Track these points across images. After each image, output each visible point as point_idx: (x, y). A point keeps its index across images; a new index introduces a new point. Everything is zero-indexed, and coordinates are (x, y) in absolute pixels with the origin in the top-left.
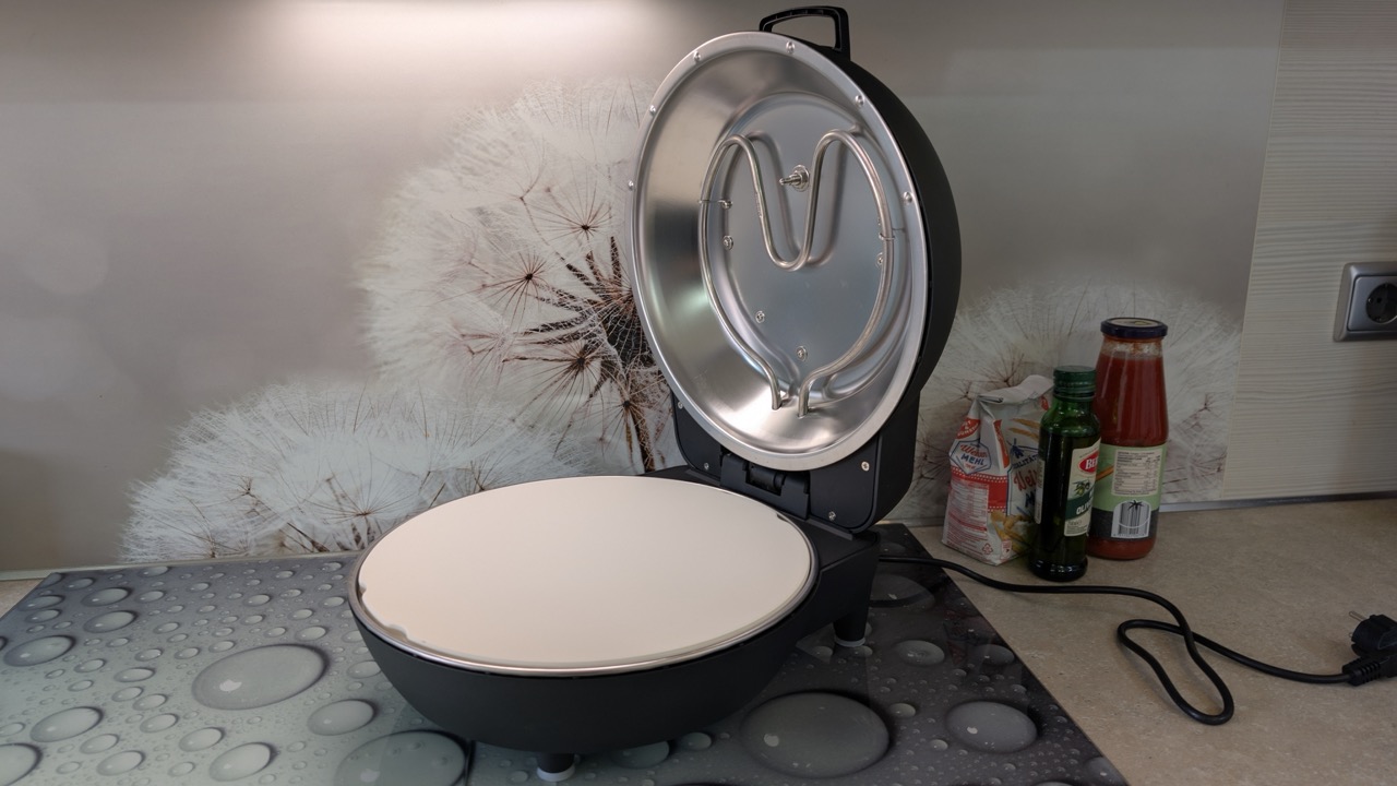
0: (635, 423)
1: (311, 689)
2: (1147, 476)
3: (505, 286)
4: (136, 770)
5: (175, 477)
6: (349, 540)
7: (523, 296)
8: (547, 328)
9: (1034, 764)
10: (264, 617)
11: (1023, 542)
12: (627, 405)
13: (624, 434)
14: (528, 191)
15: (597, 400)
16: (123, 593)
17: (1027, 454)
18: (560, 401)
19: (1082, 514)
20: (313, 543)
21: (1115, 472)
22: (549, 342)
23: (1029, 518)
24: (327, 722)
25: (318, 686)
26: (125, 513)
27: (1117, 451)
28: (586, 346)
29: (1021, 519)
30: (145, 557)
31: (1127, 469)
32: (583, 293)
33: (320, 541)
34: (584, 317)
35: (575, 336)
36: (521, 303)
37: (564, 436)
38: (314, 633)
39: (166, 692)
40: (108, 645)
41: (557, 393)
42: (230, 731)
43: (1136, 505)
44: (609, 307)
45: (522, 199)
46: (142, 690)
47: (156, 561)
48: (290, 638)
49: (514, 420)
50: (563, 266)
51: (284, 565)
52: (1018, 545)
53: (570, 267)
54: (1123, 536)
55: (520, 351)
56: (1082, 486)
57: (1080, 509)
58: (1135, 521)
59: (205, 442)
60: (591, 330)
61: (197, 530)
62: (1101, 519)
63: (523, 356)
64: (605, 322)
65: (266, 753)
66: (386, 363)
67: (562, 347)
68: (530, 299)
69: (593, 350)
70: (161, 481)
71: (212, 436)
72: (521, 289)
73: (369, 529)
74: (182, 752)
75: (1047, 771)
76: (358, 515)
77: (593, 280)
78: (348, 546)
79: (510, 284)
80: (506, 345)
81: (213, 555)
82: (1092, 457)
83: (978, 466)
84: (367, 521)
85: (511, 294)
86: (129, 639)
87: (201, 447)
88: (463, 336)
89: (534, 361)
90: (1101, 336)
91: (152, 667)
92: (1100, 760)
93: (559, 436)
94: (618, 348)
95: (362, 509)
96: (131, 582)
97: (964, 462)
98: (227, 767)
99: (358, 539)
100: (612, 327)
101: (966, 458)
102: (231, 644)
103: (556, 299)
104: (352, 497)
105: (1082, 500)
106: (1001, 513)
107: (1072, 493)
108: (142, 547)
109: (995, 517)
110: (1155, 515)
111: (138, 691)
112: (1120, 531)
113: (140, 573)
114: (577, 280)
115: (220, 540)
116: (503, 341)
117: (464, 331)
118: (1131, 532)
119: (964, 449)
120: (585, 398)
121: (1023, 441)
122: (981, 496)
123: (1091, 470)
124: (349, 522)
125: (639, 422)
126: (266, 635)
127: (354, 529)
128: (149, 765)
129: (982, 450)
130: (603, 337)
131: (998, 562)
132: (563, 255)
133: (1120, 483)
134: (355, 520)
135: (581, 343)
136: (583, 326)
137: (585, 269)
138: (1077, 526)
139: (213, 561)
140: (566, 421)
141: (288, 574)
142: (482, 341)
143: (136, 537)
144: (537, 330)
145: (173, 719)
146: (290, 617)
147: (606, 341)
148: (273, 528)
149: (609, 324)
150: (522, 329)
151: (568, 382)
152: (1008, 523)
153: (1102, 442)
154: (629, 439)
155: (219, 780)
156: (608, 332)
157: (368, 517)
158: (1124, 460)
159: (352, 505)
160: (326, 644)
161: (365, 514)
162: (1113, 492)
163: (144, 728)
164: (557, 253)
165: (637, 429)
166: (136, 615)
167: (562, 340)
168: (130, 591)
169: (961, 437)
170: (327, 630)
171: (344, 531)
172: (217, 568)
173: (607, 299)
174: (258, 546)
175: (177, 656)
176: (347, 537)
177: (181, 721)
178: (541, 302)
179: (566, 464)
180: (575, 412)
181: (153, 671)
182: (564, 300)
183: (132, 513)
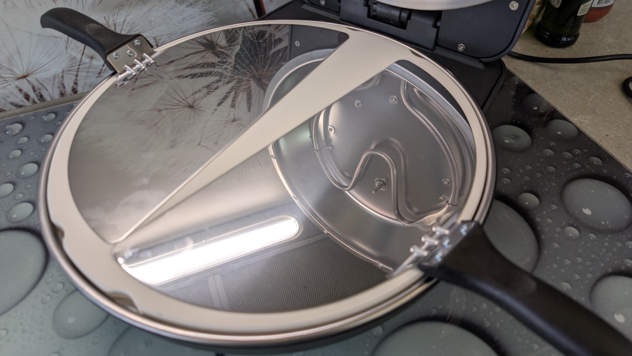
1: (43, 282)
6: (19, 99)
73: (33, 88)
76: (19, 79)
78: (22, 103)
84: (29, 82)
95: (20, 73)
99: (27, 97)
104: (6, 65)
124: (13, 86)
127: (20, 90)
134: (18, 83)
157: (28, 78)
159: (9, 72)
161: (25, 77)
171: (12, 93)
176: (17, 97)
179: (188, 6)
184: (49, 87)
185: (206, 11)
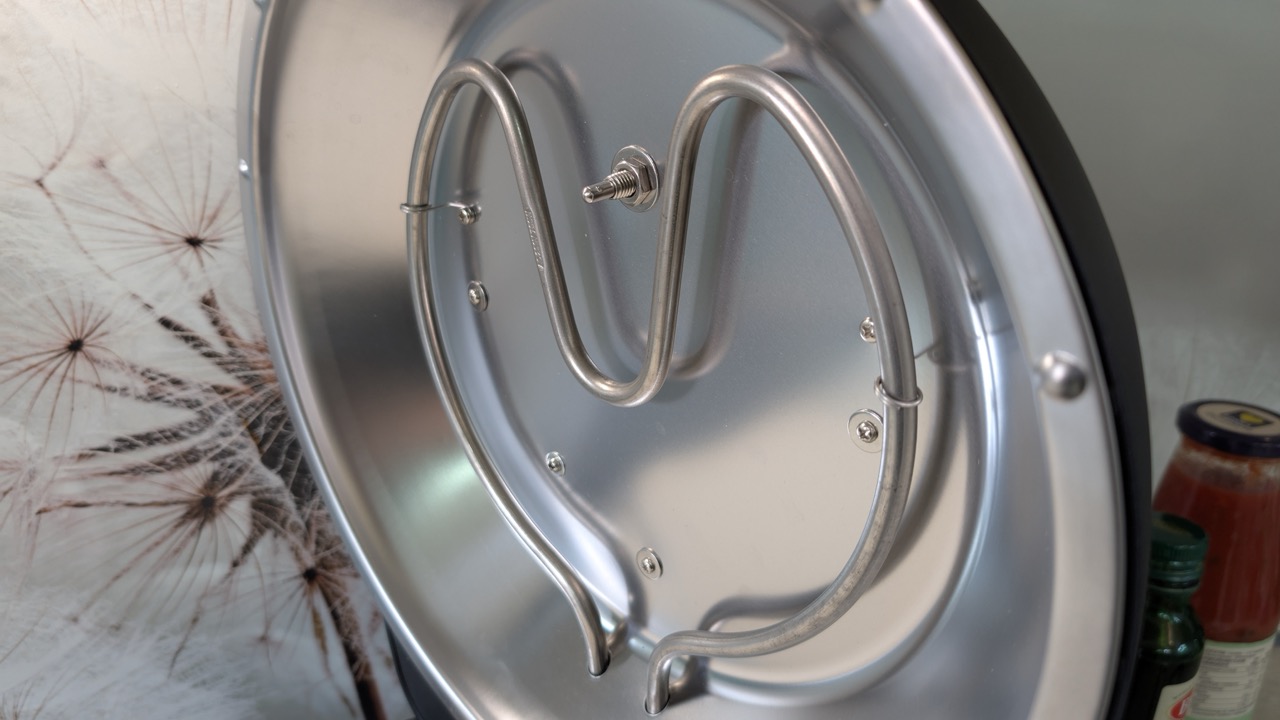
0: (329, 603)
2: (1249, 686)
3: (22, 365)
7: (67, 384)
8: (126, 445)
12: (310, 575)
13: (309, 626)
14: (53, 167)
15: (248, 570)
18: (170, 578)
22: (135, 471)
28: (215, 476)
31: (1217, 675)
32: (200, 373)
34: (206, 420)
35: (191, 457)
36: (64, 399)
37: (186, 639)
41: (163, 564)
44: (258, 397)
45: (39, 183)
49: (75, 620)
50: (149, 321)
53: (166, 323)
55: (73, 490)
60: (224, 443)
63: (80, 500)
64: (252, 428)
67: (165, 478)
68: (83, 391)
69: (231, 481)
72: (60, 371)
77: (218, 345)
79: (34, 361)
80: (39, 482)
85: (41, 377)
89: (105, 509)
93: (174, 642)
94: (284, 473)
100: (267, 436)
103: (142, 387)
114: (184, 348)
116: (32, 475)
120: (221, 569)
125: (337, 603)
130: (250, 455)
132: (148, 298)
133: (1204, 699)
135: (204, 469)
136: (207, 435)
137: (199, 323)
140: (187, 611)
144: (105, 449)
147: (256, 461)
149: (261, 430)
150: (73, 449)
151: (184, 544)
154: (319, 633)
156: (260, 446)
164: (135, 296)
165: (335, 616)
167: (162, 465)
173: (254, 383)
178: (108, 395)
179: (195, 686)
180: (204, 596)
182: (158, 388)
185: (237, 696)
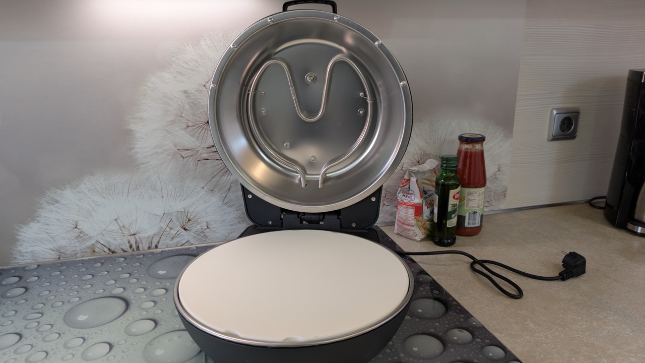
1: (123, 316)
2: (479, 200)
3: (198, 126)
4: (45, 359)
5: (39, 222)
6: (127, 247)
7: (206, 131)
9: (447, 322)
10: (92, 285)
11: (429, 231)
14: (208, 82)
16: (17, 279)
17: (429, 193)
18: (225, 178)
19: (454, 217)
20: (109, 249)
21: (466, 199)
23: (432, 220)
24: (134, 330)
25: (126, 314)
26: (14, 240)
27: (467, 190)
29: (428, 221)
30: (25, 261)
31: (471, 197)
33: (112, 248)
36: (205, 134)
37: (227, 194)
38: (118, 291)
39: (52, 322)
40: (16, 303)
41: (224, 175)
42: (88, 338)
43: (475, 212)
45: (205, 86)
46: (39, 323)
47: (31, 263)
48: (107, 293)
49: (203, 188)
51: (96, 261)
52: (427, 232)
54: (470, 226)
55: (205, 156)
56: (454, 205)
57: (453, 216)
58: (474, 219)
59: (53, 204)
61: (51, 247)
62: (461, 219)
63: (207, 158)
65: (108, 347)
66: (142, 164)
70: (32, 224)
71: (57, 202)
72: (205, 127)
73: (136, 242)
74: (66, 349)
75: (452, 325)
76: (131, 235)
78: (127, 250)
79: (200, 125)
80: (199, 153)
81: (59, 258)
82: (458, 193)
83: (409, 199)
84: (135, 238)
85: (201, 129)
86: (26, 300)
87: (52, 207)
88: (179, 150)
89: (212, 160)
90: (458, 142)
91: (41, 312)
92: (473, 318)
93: (224, 195)
95: (133, 232)
96: (21, 273)
97: (403, 198)
98: (90, 354)
99: (131, 246)
101: (403, 195)
102: (78, 299)
104: (127, 227)
105: (454, 212)
106: (420, 219)
107: (450, 209)
108: (23, 256)
109: (417, 221)
110: (482, 216)
111: (37, 324)
112: (469, 224)
113: (24, 269)
115: (63, 251)
116: (197, 152)
117: (179, 148)
118: (473, 224)
119: (403, 192)
121: (427, 187)
122: (411, 212)
123: (457, 199)
124: (127, 239)
126: (95, 293)
127: (129, 242)
128: (51, 357)
129: (410, 192)
131: (419, 240)
133: (468, 204)
134: (129, 238)
138: (452, 222)
139: (59, 261)
140: (228, 187)
141: (99, 265)
142: (187, 152)
143: (20, 252)
144: (213, 146)
145: (58, 335)
146: (105, 284)
148: (89, 243)
150: (206, 146)
152: (423, 223)
153: (461, 187)
155: (87, 360)
158: (470, 194)
159: (127, 231)
160: (126, 295)
161: (134, 235)
162: (465, 208)
163: (44, 340)
166: (27, 289)
168: (21, 278)
169: (402, 187)
170: (125, 289)
171: (124, 243)
172: (62, 264)
174: (82, 252)
175: (52, 306)
176: (125, 245)
177: (62, 336)
179: (228, 207)
180: (232, 183)
181: (42, 314)
183: (17, 240)
184: (144, 243)
185: (237, 210)
